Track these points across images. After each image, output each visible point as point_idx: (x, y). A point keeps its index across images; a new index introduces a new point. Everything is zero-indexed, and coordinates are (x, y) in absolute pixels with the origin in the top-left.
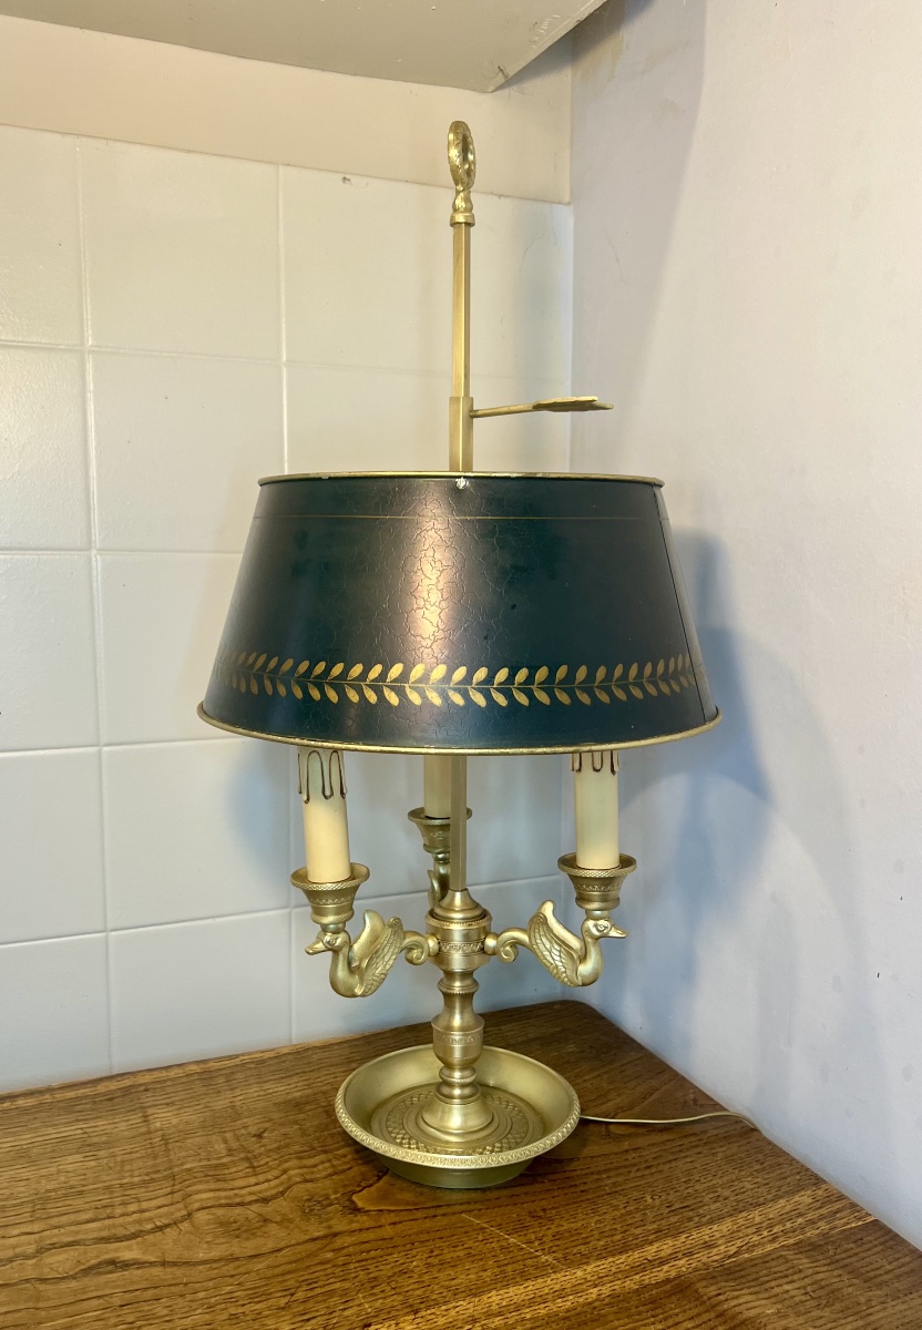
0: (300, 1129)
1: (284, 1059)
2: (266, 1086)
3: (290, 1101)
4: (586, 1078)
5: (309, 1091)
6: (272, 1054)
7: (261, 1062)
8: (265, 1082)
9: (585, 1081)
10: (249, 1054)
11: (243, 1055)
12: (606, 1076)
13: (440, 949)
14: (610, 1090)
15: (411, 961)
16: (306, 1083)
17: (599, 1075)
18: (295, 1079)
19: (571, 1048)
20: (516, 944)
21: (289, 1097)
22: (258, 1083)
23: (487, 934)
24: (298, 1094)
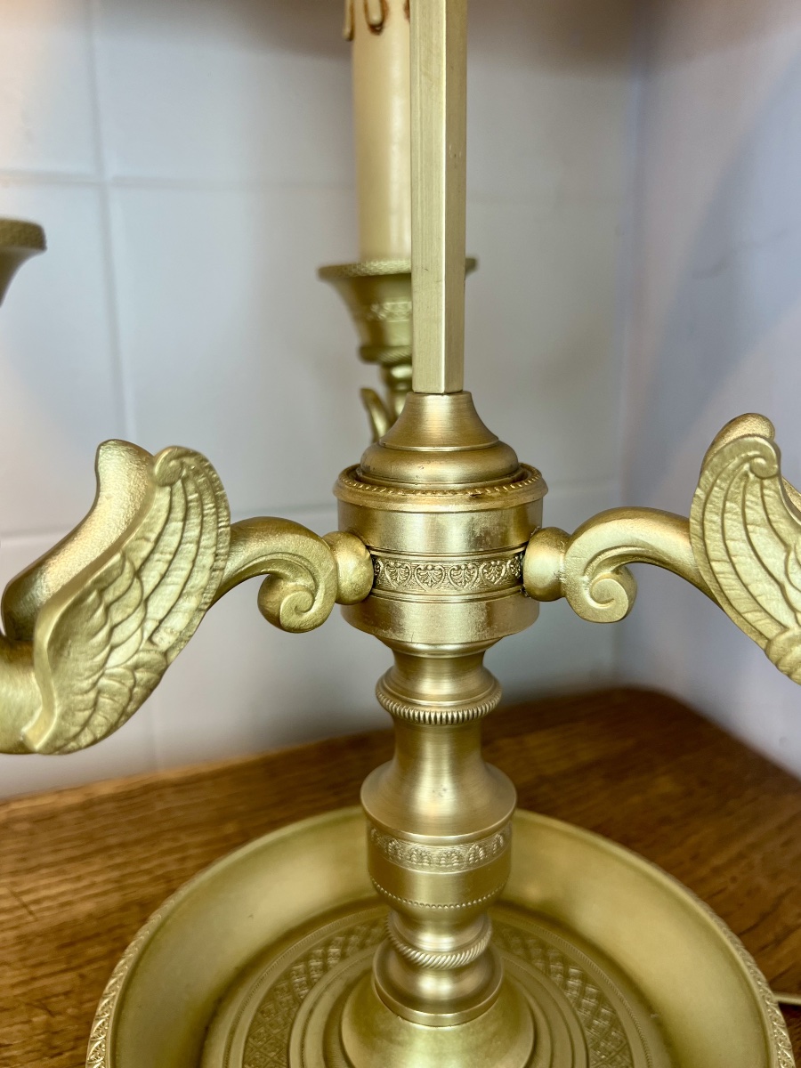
0: (48, 1024)
1: (97, 808)
2: (27, 882)
3: (60, 928)
4: (718, 861)
5: (113, 900)
6: (73, 799)
7: (45, 819)
8: (30, 870)
9: (717, 871)
10: (33, 797)
11: (19, 799)
12: (757, 857)
13: (376, 581)
14: (781, 897)
15: (274, 620)
16: (115, 874)
17: (741, 856)
18: (97, 863)
19: (665, 785)
20: (631, 563)
21: (64, 916)
22: (14, 873)
23: (531, 530)
24: (88, 907)
